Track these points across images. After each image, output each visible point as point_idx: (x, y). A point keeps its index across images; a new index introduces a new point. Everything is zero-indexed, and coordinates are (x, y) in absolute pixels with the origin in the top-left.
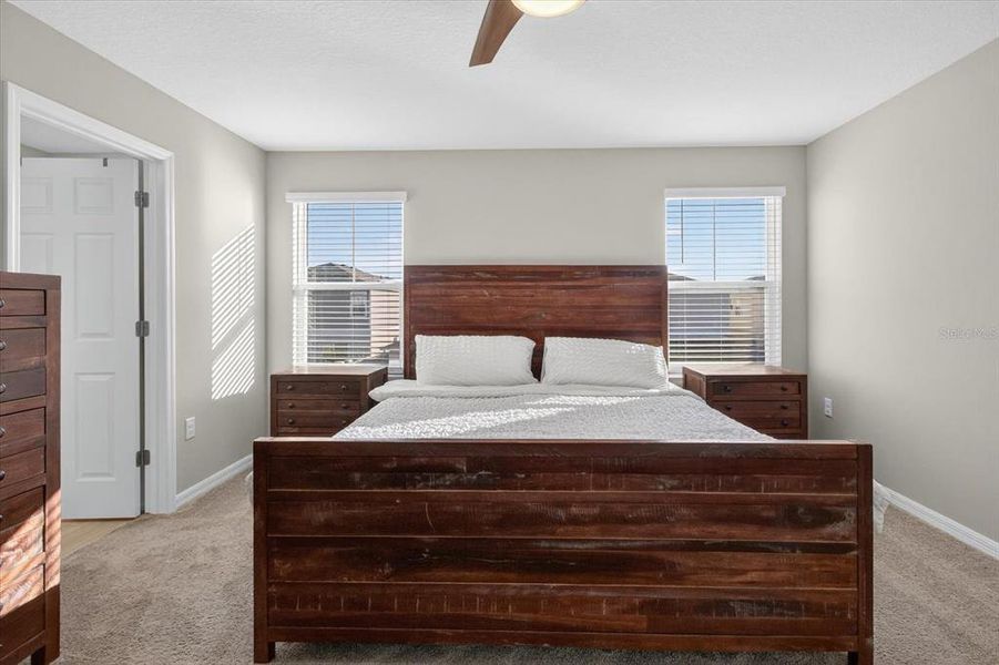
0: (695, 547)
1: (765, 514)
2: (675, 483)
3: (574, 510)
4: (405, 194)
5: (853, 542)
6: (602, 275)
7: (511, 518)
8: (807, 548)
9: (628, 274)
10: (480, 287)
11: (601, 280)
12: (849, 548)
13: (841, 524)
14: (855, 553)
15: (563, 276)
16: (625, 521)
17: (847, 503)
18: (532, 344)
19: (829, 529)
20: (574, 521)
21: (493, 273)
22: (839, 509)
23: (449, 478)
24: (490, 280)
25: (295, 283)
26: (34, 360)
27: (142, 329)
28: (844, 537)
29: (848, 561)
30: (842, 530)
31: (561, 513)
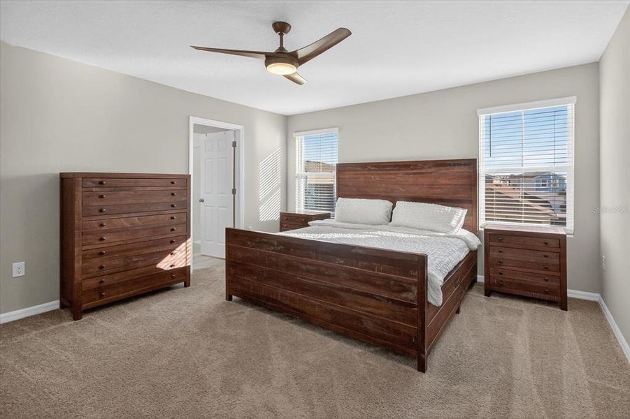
0: (349, 291)
1: (378, 282)
2: (342, 262)
3: (308, 267)
4: (337, 129)
5: (416, 303)
6: (434, 166)
7: (289, 266)
8: (394, 302)
9: (450, 165)
10: (370, 174)
11: (433, 169)
12: (413, 306)
13: (411, 293)
14: (416, 309)
15: (411, 167)
16: (325, 275)
17: (415, 284)
18: (391, 204)
19: (404, 295)
20: (308, 271)
21: (375, 166)
22: (409, 286)
23: (272, 247)
24: (374, 170)
25: (297, 173)
26: (184, 199)
27: (234, 192)
28: (411, 300)
29: (413, 312)
30: (411, 296)
31: (304, 267)
